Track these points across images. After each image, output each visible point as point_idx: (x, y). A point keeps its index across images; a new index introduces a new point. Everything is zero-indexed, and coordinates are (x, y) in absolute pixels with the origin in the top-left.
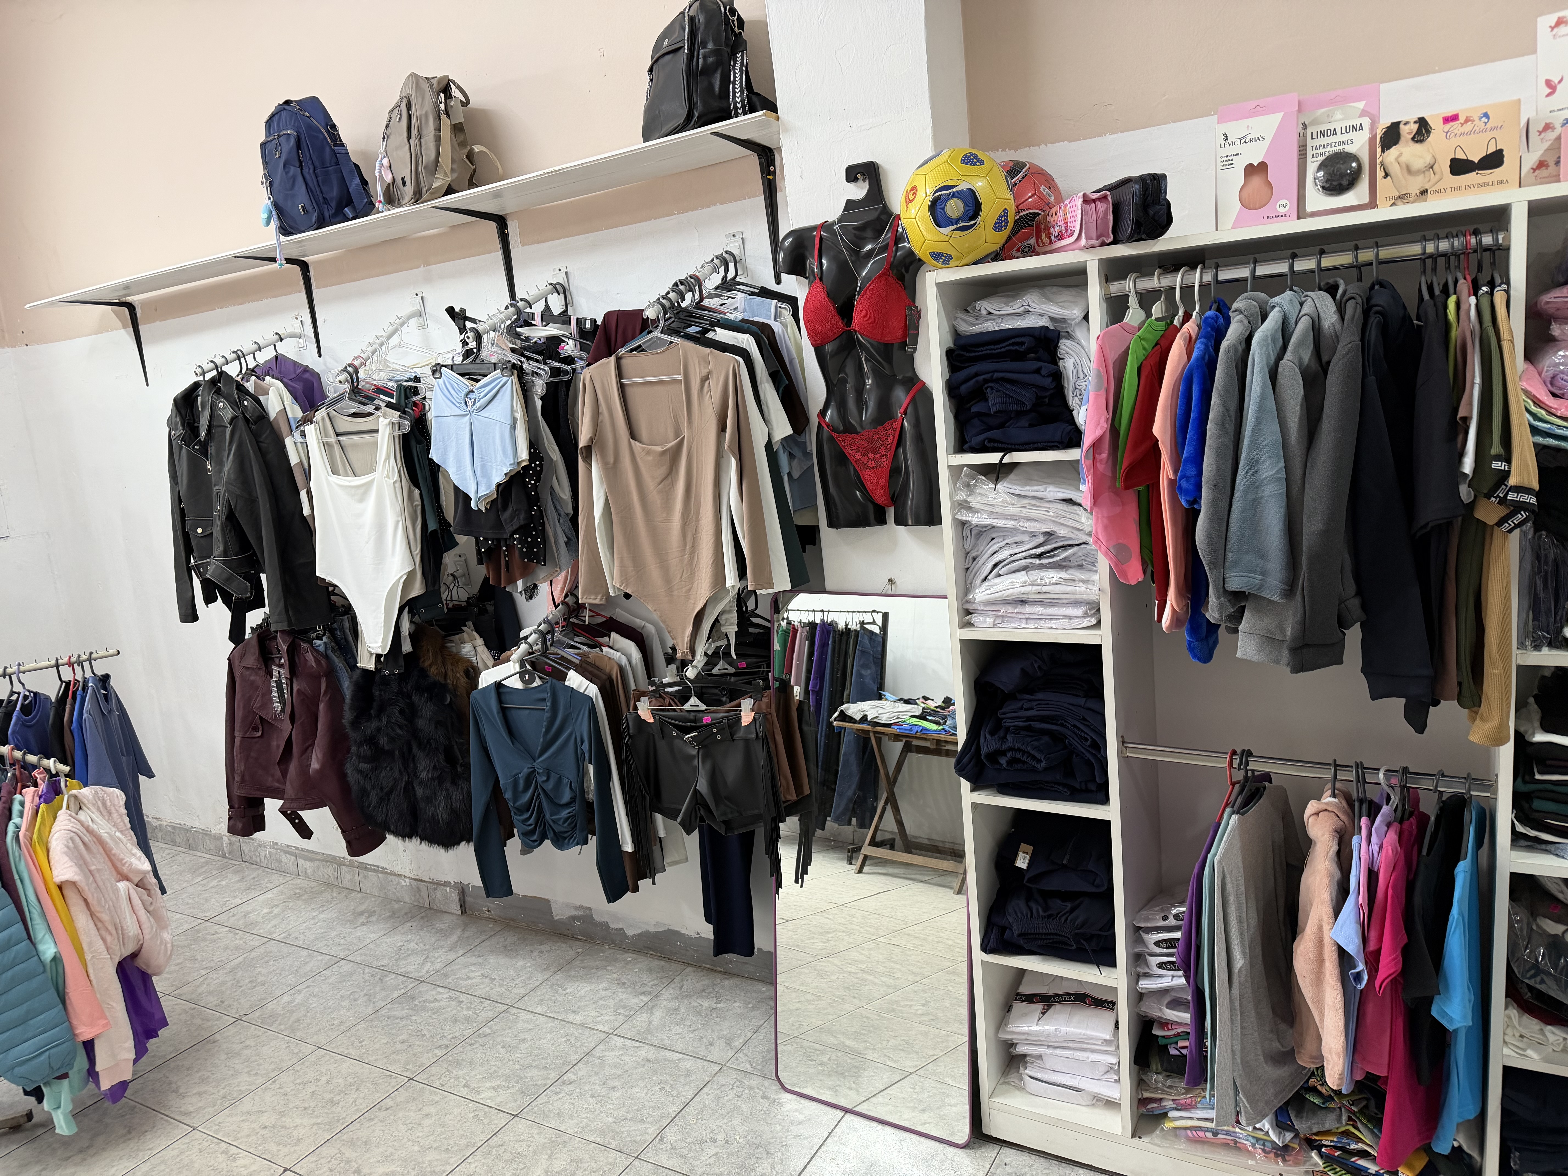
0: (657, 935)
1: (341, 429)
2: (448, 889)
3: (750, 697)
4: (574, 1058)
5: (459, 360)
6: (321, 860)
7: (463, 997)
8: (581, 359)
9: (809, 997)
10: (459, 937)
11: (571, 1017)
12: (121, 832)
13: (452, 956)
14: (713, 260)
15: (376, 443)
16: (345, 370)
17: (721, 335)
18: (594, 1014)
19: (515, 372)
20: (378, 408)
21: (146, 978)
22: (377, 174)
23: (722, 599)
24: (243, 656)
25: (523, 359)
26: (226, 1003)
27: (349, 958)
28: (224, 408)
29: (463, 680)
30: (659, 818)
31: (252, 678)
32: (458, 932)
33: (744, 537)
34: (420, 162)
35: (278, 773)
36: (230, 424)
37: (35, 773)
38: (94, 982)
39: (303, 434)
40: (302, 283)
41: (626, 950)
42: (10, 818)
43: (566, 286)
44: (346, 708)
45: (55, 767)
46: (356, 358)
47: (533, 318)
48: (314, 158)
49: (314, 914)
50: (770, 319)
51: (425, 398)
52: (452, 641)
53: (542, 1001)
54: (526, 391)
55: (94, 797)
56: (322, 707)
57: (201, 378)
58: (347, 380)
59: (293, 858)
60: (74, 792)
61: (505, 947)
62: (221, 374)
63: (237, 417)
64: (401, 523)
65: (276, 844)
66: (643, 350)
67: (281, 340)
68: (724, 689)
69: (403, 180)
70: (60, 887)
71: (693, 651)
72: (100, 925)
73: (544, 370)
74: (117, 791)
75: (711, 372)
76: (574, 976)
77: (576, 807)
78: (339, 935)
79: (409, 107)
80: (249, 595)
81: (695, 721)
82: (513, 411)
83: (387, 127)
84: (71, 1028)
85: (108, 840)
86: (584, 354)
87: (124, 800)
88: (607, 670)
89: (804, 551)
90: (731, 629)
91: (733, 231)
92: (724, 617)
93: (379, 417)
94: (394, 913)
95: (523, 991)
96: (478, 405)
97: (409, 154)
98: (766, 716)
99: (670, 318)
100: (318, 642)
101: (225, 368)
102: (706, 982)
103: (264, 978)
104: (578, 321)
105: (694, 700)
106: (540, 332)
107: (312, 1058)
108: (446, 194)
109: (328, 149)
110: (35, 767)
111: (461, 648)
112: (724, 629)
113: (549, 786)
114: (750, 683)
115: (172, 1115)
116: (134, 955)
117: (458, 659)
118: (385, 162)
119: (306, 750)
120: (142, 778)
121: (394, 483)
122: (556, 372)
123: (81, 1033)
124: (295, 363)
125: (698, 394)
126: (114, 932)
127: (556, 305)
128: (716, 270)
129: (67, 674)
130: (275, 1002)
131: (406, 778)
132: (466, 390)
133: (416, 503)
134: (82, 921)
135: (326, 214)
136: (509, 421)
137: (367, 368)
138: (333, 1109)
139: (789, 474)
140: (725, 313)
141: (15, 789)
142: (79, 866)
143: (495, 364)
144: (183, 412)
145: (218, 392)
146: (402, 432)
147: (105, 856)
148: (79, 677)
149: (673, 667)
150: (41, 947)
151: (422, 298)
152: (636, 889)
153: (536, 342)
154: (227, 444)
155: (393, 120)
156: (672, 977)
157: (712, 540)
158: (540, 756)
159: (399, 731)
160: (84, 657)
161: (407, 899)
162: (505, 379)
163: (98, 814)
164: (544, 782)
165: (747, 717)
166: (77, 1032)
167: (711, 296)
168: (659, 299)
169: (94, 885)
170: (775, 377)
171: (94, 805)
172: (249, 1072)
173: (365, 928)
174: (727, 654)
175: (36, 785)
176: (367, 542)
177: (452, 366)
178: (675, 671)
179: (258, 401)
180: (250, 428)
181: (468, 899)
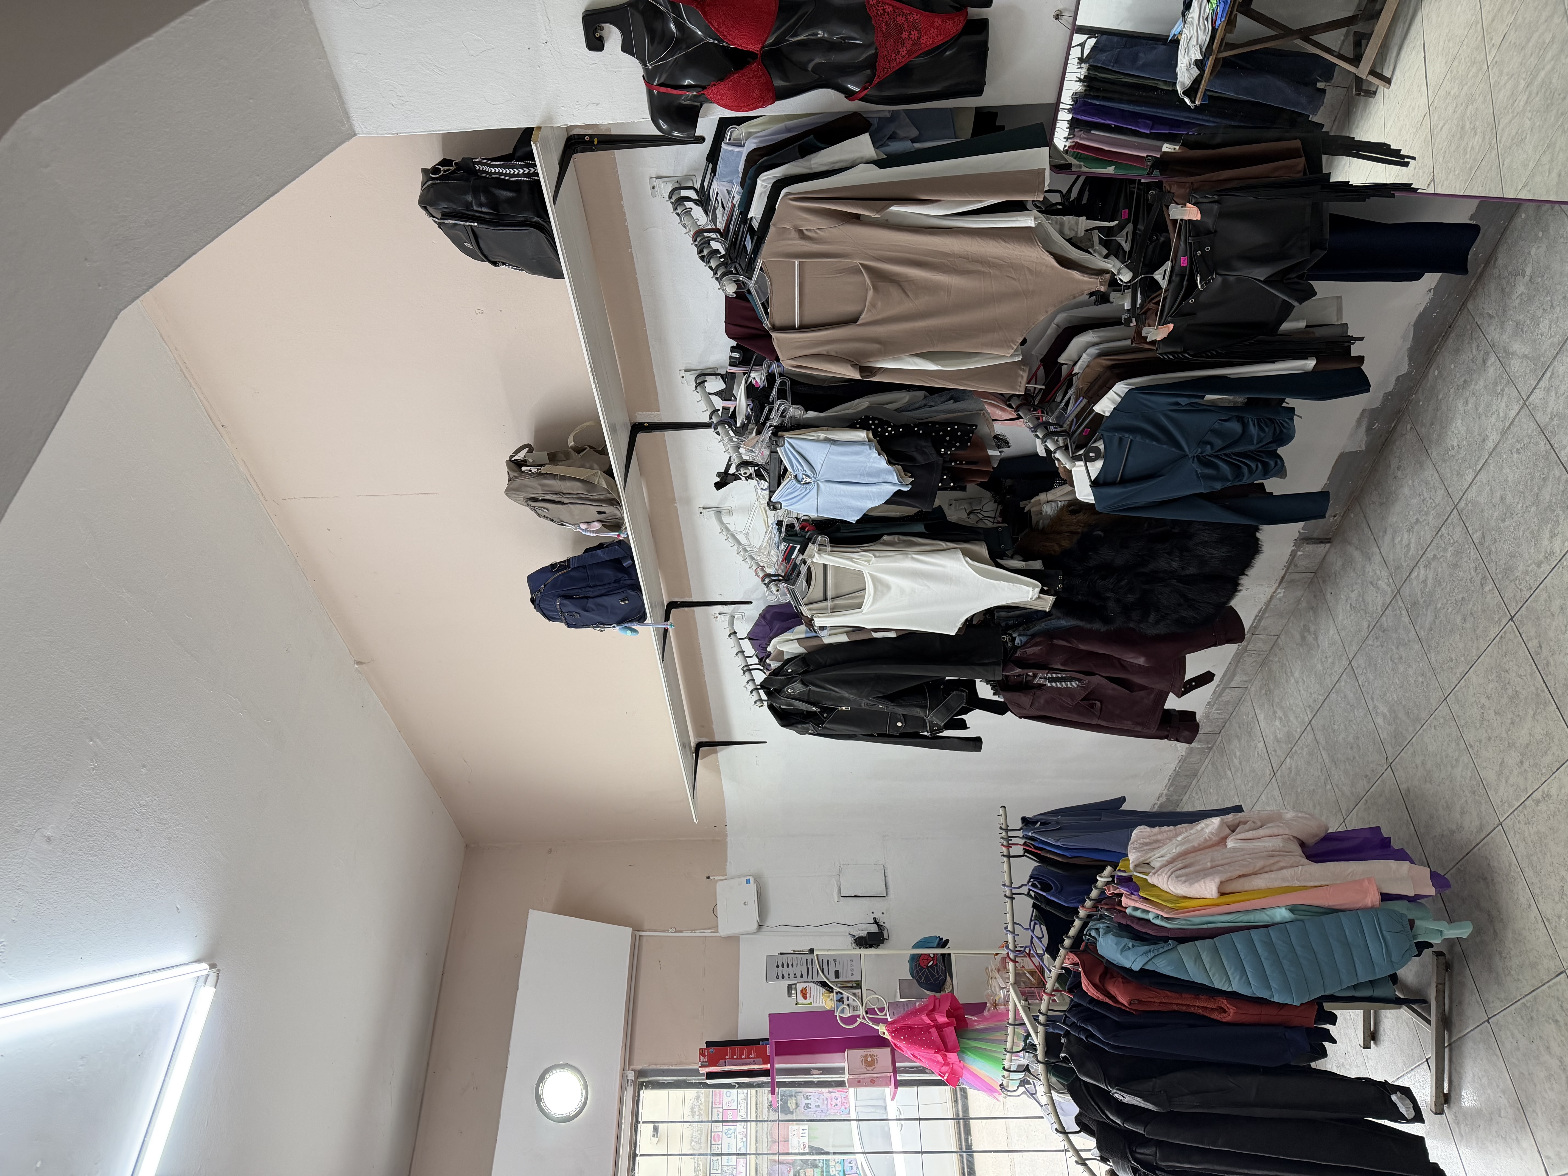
0: (1416, 339)
1: (820, 595)
2: (1299, 553)
3: (1168, 207)
4: (1543, 446)
5: (765, 485)
6: (1237, 666)
7: (1430, 554)
8: (769, 366)
9: (1546, 159)
10: (1357, 548)
11: (1490, 445)
12: (1177, 835)
13: (1377, 558)
14: (678, 214)
15: (836, 568)
16: (767, 585)
17: (756, 211)
18: (1493, 419)
19: (780, 433)
20: (804, 562)
21: (1328, 838)
22: (594, 535)
23: (1047, 233)
24: (1020, 706)
25: (768, 425)
26: (1368, 773)
27: (1351, 657)
28: (793, 689)
29: (1081, 517)
30: (1286, 326)
31: (1042, 701)
32: (1350, 549)
33: (981, 202)
34: (584, 496)
35: (1142, 693)
36: (808, 686)
37: (1108, 893)
38: (1323, 883)
39: (822, 628)
40: (686, 609)
41: (1424, 375)
42: (1149, 921)
43: (698, 372)
44: (1088, 626)
45: (1105, 877)
46: (757, 574)
47: (727, 409)
48: (581, 585)
49: (1293, 681)
50: (741, 153)
51: (798, 519)
52: (1038, 522)
53: (1458, 473)
54: (799, 425)
55: (1139, 851)
56: (1082, 647)
57: (765, 703)
58: (776, 585)
59: (1227, 690)
60: (1131, 866)
61: (1381, 504)
62: (763, 686)
63: (802, 680)
64: (914, 556)
65: (1209, 703)
66: (767, 301)
67: (735, 633)
68: (1151, 239)
69: (600, 513)
70: (1222, 894)
71: (1101, 272)
72: (1267, 869)
73: (780, 405)
74: (1136, 832)
75: (795, 227)
76: (1439, 436)
77: (1250, 418)
78: (1322, 663)
79: (535, 500)
80: (964, 694)
81: (1182, 276)
82: (817, 441)
83: (553, 521)
84: (1365, 909)
85: (1183, 848)
86: (765, 363)
87: (1146, 827)
88: (1100, 369)
89: (1002, 128)
90: (1083, 224)
91: (649, 188)
92: (1067, 231)
93: (812, 562)
94: (1312, 608)
95: (1441, 492)
96: (809, 473)
97: (577, 505)
98: (1194, 190)
99: (735, 268)
100: (1017, 641)
101: (758, 682)
102: (1493, 286)
103: (1351, 737)
104: (732, 364)
105: (1158, 276)
106: (741, 403)
107: (1455, 708)
108: (612, 476)
109: (572, 574)
110: (1103, 892)
111: (1046, 514)
112: (1081, 233)
113: (1219, 443)
114: (1150, 207)
115: (1478, 841)
116: (1302, 844)
117: (1057, 519)
118: (583, 526)
119: (1123, 666)
120: (1124, 807)
121: (875, 557)
122: (782, 394)
123: (1372, 901)
124: (756, 625)
125: (816, 243)
126: (1277, 859)
127: (715, 385)
128: (688, 212)
129: (1018, 850)
130: (1380, 731)
131: (1174, 582)
132: (794, 482)
133: (896, 540)
134: (1260, 882)
135: (629, 582)
136: (827, 446)
137: (765, 565)
138: (1521, 697)
139: (914, 141)
140: (733, 205)
141: (1120, 911)
142: (1205, 876)
143: (771, 452)
144: (794, 721)
145: (779, 691)
146: (828, 544)
147: (1198, 853)
148: (1022, 841)
149: (1113, 296)
150: (1278, 919)
151: (704, 508)
152: (1361, 359)
153: (751, 410)
154: (825, 691)
155: (546, 515)
156: (1474, 325)
157: (979, 239)
158: (1183, 450)
159: (1123, 583)
160: (1004, 834)
161: (1299, 593)
162: (786, 444)
163: (1156, 852)
164: (1212, 448)
165: (1192, 213)
166: (1370, 905)
167: (714, 220)
168: (717, 279)
169: (1227, 867)
170: (806, 150)
171: (1147, 853)
172: (1452, 767)
173: (1321, 638)
174: (1108, 231)
175: (1121, 895)
176: (929, 587)
177: (770, 492)
178: (1118, 294)
179: (789, 661)
180: (812, 670)
181: (1315, 535)
